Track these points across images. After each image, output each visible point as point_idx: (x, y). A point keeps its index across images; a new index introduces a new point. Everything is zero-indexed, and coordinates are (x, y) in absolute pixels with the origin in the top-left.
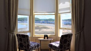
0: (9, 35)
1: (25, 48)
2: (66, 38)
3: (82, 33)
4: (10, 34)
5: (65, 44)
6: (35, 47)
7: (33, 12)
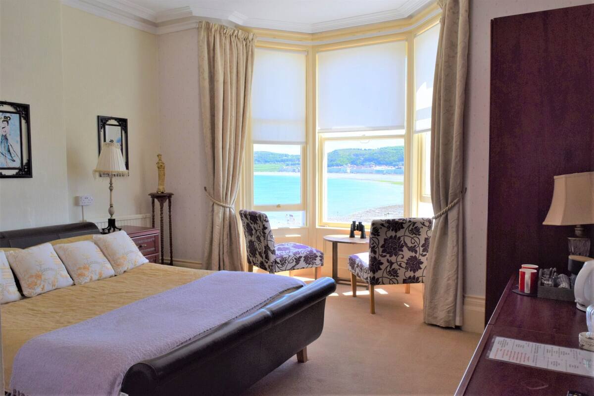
0: (213, 210)
1: (260, 259)
2: (393, 234)
3: (453, 215)
4: (216, 207)
5: (393, 259)
6: (298, 261)
7: (318, 128)
